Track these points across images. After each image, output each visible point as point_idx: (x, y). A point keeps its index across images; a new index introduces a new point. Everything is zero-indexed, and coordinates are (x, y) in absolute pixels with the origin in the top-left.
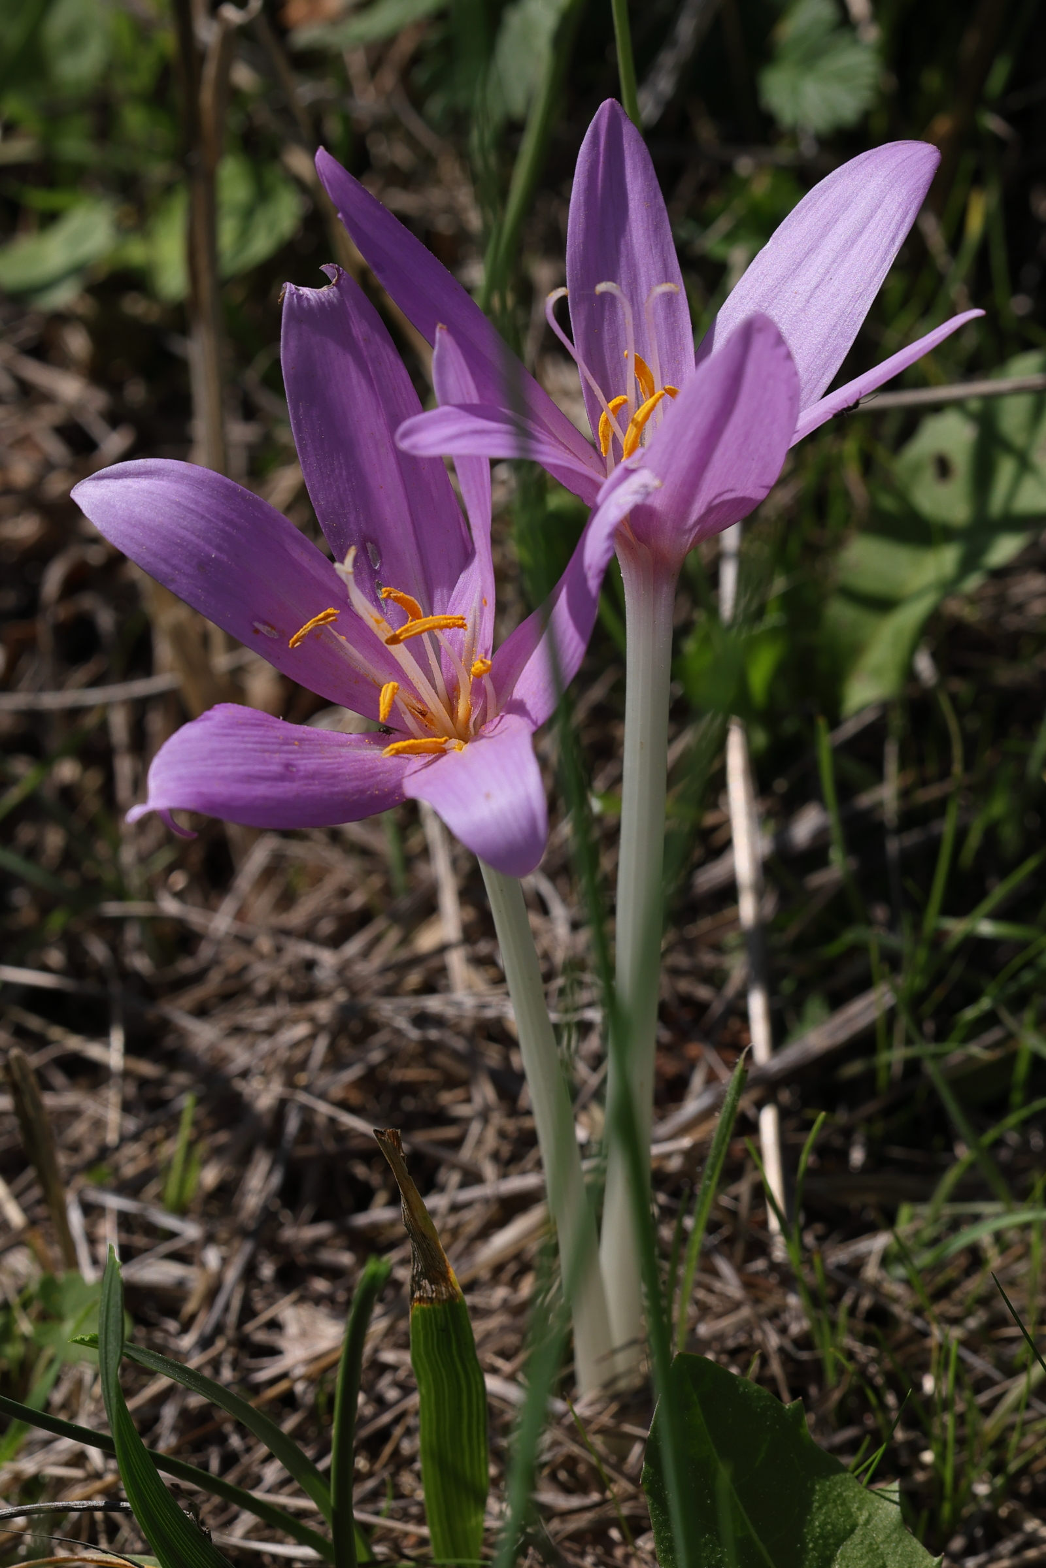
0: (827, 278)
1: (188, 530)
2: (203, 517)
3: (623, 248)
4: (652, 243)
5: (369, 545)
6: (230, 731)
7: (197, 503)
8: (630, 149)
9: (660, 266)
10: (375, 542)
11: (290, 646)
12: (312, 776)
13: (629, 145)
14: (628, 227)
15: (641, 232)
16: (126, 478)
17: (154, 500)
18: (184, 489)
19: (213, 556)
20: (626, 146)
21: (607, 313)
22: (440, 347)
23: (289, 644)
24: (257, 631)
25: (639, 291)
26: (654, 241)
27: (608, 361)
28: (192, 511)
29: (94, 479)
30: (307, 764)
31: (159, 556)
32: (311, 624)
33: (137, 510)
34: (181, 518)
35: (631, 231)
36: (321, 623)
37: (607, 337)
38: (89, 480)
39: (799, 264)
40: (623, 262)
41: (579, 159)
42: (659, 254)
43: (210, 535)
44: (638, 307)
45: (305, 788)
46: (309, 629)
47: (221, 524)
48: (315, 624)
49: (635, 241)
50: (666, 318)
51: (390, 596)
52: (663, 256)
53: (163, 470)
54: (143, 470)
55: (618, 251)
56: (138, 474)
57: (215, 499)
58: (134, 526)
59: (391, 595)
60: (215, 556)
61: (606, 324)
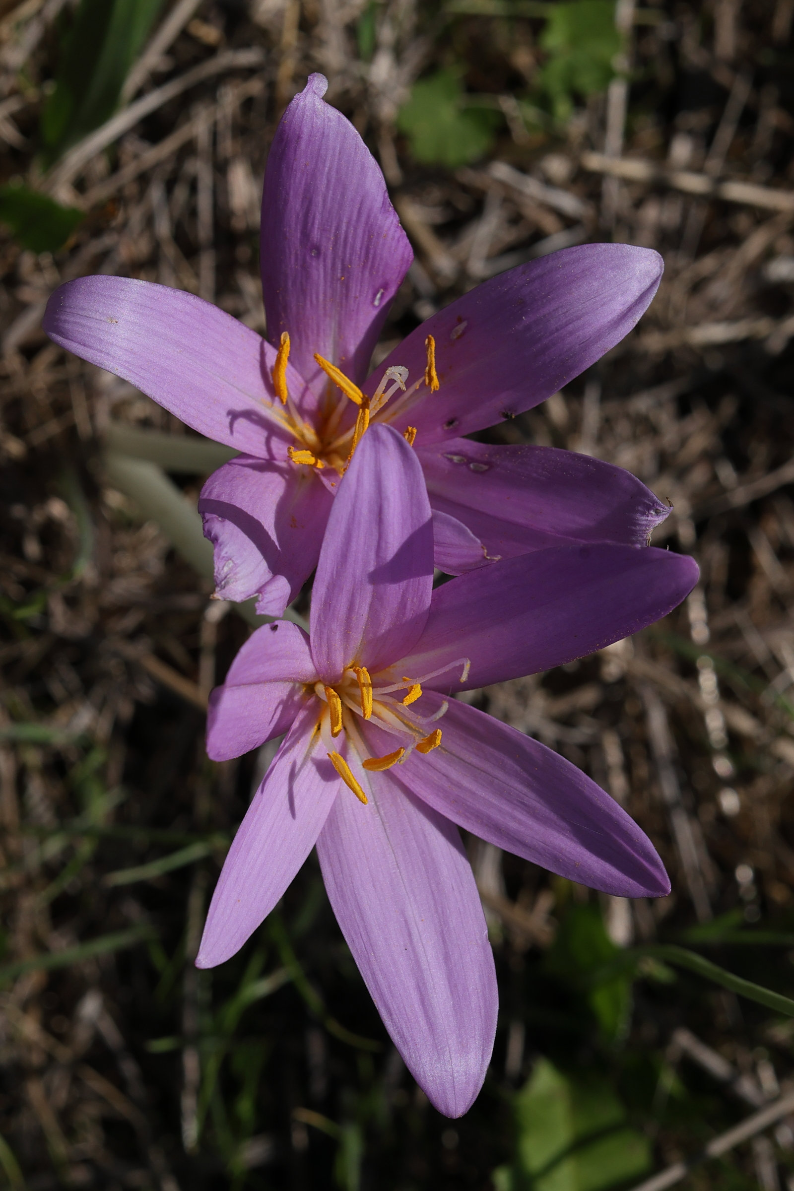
0: (409, 948)
1: (554, 310)
2: (557, 330)
3: (563, 824)
4: (549, 848)
5: (485, 467)
6: (363, 219)
7: (571, 333)
8: (626, 882)
9: (528, 840)
10: (483, 473)
11: (430, 336)
12: (305, 269)
13: (630, 884)
14: (575, 839)
15: (563, 845)
16: (637, 300)
17: (595, 303)
18: (589, 331)
19: (524, 317)
20: (631, 881)
21: (525, 775)
22: (472, 539)
23: (432, 336)
24: (460, 321)
25: (525, 813)
26: (548, 849)
27: (492, 750)
28: (567, 324)
29: (657, 278)
30: (319, 272)
31: (547, 273)
32: (431, 361)
33: (595, 284)
34: (567, 312)
35: (571, 839)
36: (427, 368)
37: (509, 762)
38: (660, 275)
39: (444, 942)
40: (553, 816)
41: (643, 834)
42: (537, 846)
43: (541, 326)
44: (514, 804)
45: (293, 252)
46: (429, 356)
47: (545, 342)
48: (429, 364)
49: (562, 837)
50: (489, 818)
51: (407, 432)
52: (533, 849)
53: (616, 327)
54: (630, 314)
55: (563, 818)
56: (630, 310)
57: (567, 351)
58: (583, 271)
59: (407, 434)
60: (523, 319)
61: (518, 769)
